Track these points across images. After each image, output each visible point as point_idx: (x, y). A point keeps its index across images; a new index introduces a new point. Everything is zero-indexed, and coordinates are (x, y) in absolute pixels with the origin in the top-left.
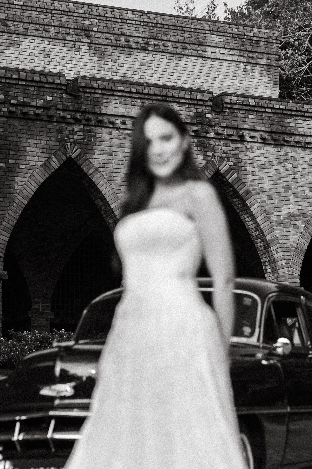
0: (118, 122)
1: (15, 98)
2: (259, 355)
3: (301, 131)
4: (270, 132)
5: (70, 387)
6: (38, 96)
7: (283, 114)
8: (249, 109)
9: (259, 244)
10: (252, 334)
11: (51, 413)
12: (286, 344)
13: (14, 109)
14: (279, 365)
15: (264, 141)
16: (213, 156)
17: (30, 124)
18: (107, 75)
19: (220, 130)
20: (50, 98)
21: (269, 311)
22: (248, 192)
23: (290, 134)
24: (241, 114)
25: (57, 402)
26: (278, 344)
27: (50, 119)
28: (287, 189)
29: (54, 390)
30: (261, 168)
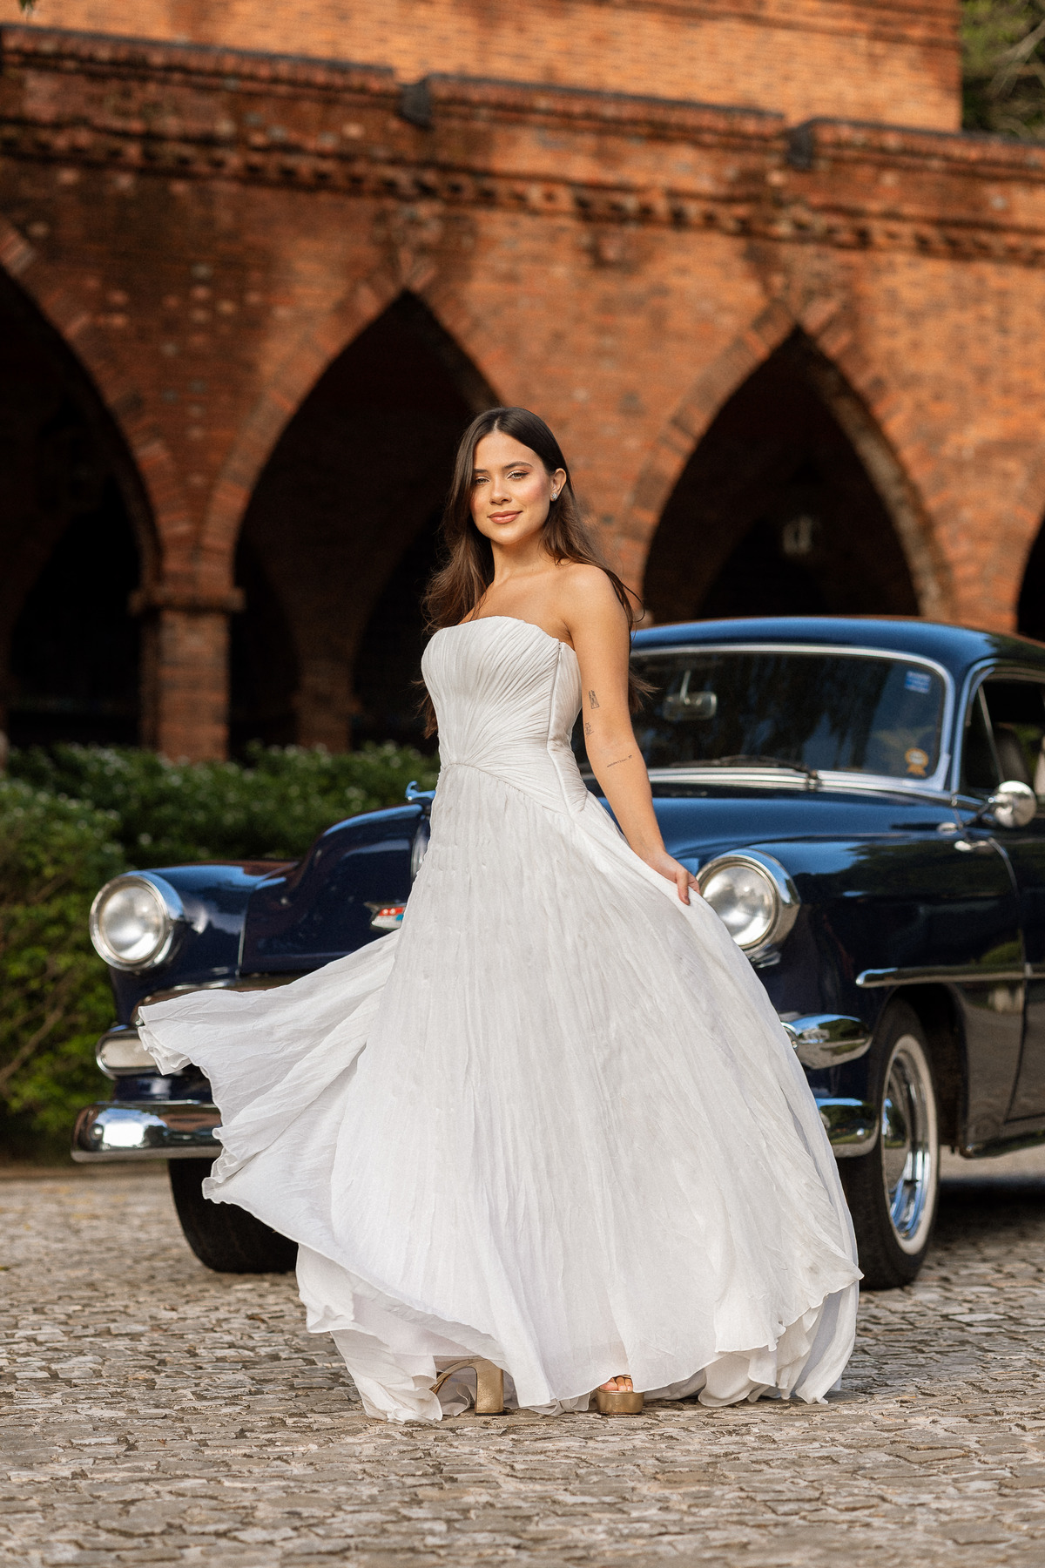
0: (535, 193)
1: (263, 129)
2: (949, 827)
3: (1022, 218)
4: (940, 223)
6: (324, 126)
7: (974, 174)
8: (884, 160)
9: (906, 522)
10: (930, 770)
12: (1021, 796)
13: (256, 159)
14: (1003, 852)
15: (923, 247)
16: (787, 287)
17: (302, 198)
18: (502, 67)
19: (805, 216)
20: (353, 131)
21: (975, 707)
22: (879, 384)
23: (994, 228)
24: (865, 172)
26: (1000, 798)
27: (355, 186)
28: (982, 374)
30: (915, 317)
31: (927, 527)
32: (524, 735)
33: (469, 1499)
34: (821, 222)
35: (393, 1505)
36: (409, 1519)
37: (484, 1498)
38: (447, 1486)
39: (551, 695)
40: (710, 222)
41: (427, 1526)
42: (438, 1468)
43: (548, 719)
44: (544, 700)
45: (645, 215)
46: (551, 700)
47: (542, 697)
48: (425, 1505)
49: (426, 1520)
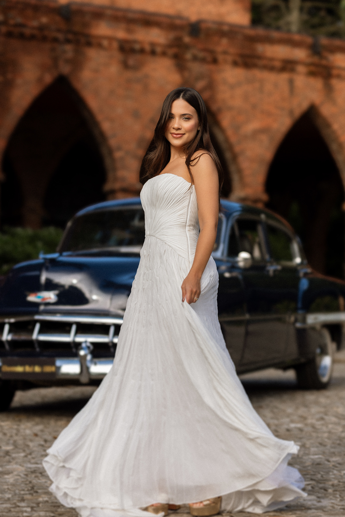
0: (105, 43)
1: (13, 19)
3: (269, 55)
4: (241, 56)
5: (55, 294)
6: (34, 18)
11: (37, 317)
12: (247, 258)
13: (11, 29)
14: (240, 277)
15: (235, 64)
16: (190, 76)
17: (26, 43)
19: (196, 52)
21: (233, 229)
24: (216, 38)
25: (42, 308)
26: (239, 259)
28: (254, 107)
29: (39, 297)
30: (232, 87)
31: (235, 157)
32: (176, 223)
33: (41, 499)
34: (201, 55)
35: (15, 501)
36: (19, 506)
37: (46, 499)
38: (34, 494)
39: (188, 207)
40: (164, 54)
41: (24, 509)
42: (33, 488)
43: (186, 217)
44: (185, 209)
45: (142, 51)
46: (188, 209)
47: (183, 208)
48: (26, 501)
49: (24, 507)
